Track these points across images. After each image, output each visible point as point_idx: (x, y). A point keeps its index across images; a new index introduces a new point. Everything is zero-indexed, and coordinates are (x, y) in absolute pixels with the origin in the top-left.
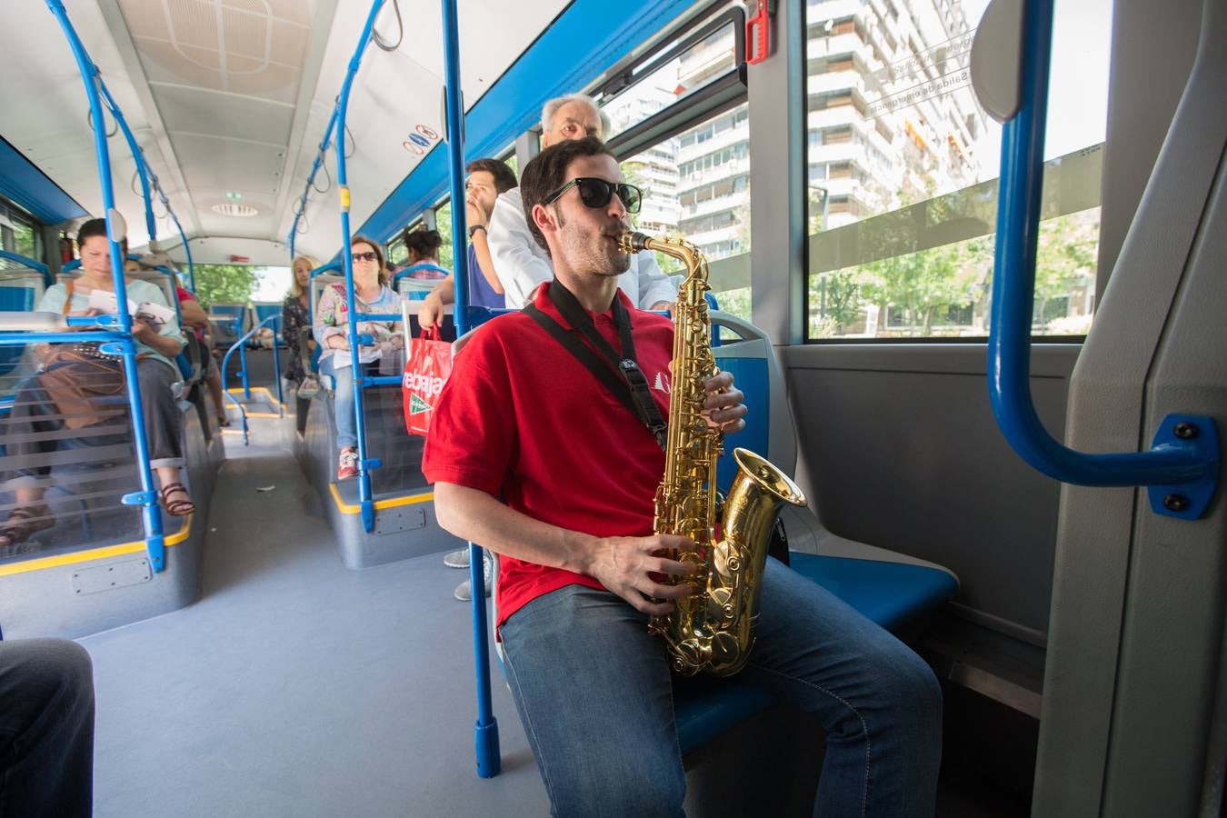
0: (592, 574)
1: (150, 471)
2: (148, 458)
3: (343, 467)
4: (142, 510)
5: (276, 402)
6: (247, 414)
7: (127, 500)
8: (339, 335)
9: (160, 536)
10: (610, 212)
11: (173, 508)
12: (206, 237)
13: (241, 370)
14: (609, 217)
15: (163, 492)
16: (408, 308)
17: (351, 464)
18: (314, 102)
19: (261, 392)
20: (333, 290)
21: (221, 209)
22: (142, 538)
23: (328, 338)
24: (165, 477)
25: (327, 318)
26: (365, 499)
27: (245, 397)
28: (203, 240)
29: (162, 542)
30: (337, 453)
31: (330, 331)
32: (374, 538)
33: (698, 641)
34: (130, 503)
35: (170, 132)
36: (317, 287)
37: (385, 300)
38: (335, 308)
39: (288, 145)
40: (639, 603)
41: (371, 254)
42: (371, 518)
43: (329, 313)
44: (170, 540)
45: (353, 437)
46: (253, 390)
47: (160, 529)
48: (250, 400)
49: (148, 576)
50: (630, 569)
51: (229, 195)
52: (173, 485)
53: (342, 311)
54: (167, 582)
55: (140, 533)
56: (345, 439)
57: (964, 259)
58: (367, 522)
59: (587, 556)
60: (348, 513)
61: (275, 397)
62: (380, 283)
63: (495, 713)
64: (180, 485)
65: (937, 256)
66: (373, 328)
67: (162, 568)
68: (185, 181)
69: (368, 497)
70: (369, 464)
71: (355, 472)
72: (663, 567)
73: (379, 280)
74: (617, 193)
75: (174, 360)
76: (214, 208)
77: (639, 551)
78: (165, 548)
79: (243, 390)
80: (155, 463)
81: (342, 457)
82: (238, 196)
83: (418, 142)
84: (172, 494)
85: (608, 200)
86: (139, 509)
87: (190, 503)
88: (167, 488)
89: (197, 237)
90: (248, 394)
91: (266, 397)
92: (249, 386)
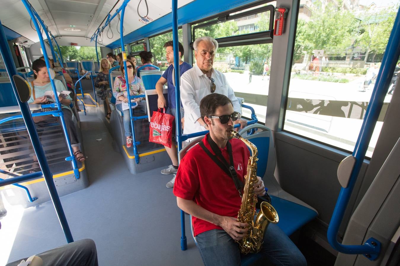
0: (221, 226)
1: (71, 148)
2: (70, 144)
3: (128, 143)
4: (71, 162)
5: (95, 101)
6: (85, 105)
7: (67, 159)
8: (122, 95)
9: (77, 169)
10: (229, 124)
11: (79, 159)
12: (61, 36)
13: (80, 87)
14: (228, 125)
15: (75, 153)
16: (147, 93)
17: (130, 142)
18: (105, 4)
19: (88, 95)
20: (118, 79)
21: (67, 29)
22: (72, 169)
23: (118, 97)
24: (75, 149)
25: (117, 89)
26: (136, 154)
27: (82, 97)
28: (60, 37)
29: (78, 171)
30: (126, 138)
31: (119, 94)
32: (139, 165)
33: (247, 245)
34: (68, 160)
35: (50, 11)
36: (112, 77)
37: (136, 82)
38: (120, 86)
39: (94, 14)
40: (234, 238)
41: (130, 66)
42: (138, 160)
43: (118, 87)
44: (80, 170)
45: (130, 133)
46: (85, 94)
47: (77, 167)
48: (84, 98)
49: (76, 180)
50: (231, 229)
51: (71, 26)
52: (77, 151)
53: (122, 87)
54: (81, 182)
55: (72, 168)
56: (128, 134)
57: (347, 37)
58: (137, 161)
59: (219, 222)
60: (131, 158)
61: (94, 99)
62: (134, 75)
63: (186, 235)
64: (79, 151)
65: (336, 35)
66: (133, 93)
67: (79, 178)
68: (55, 23)
69: (137, 153)
70: (137, 143)
71: (132, 144)
72: (240, 231)
73: (133, 73)
74: (231, 117)
75: (69, 106)
76: (65, 29)
77: (234, 225)
78: (79, 172)
79: (81, 94)
80: (72, 146)
81: (127, 140)
82: (74, 26)
83: (145, 21)
84: (78, 154)
85: (228, 120)
86: (70, 162)
87: (84, 157)
88: (76, 153)
89: (58, 36)
90: (83, 96)
91: (89, 97)
92: (83, 93)
